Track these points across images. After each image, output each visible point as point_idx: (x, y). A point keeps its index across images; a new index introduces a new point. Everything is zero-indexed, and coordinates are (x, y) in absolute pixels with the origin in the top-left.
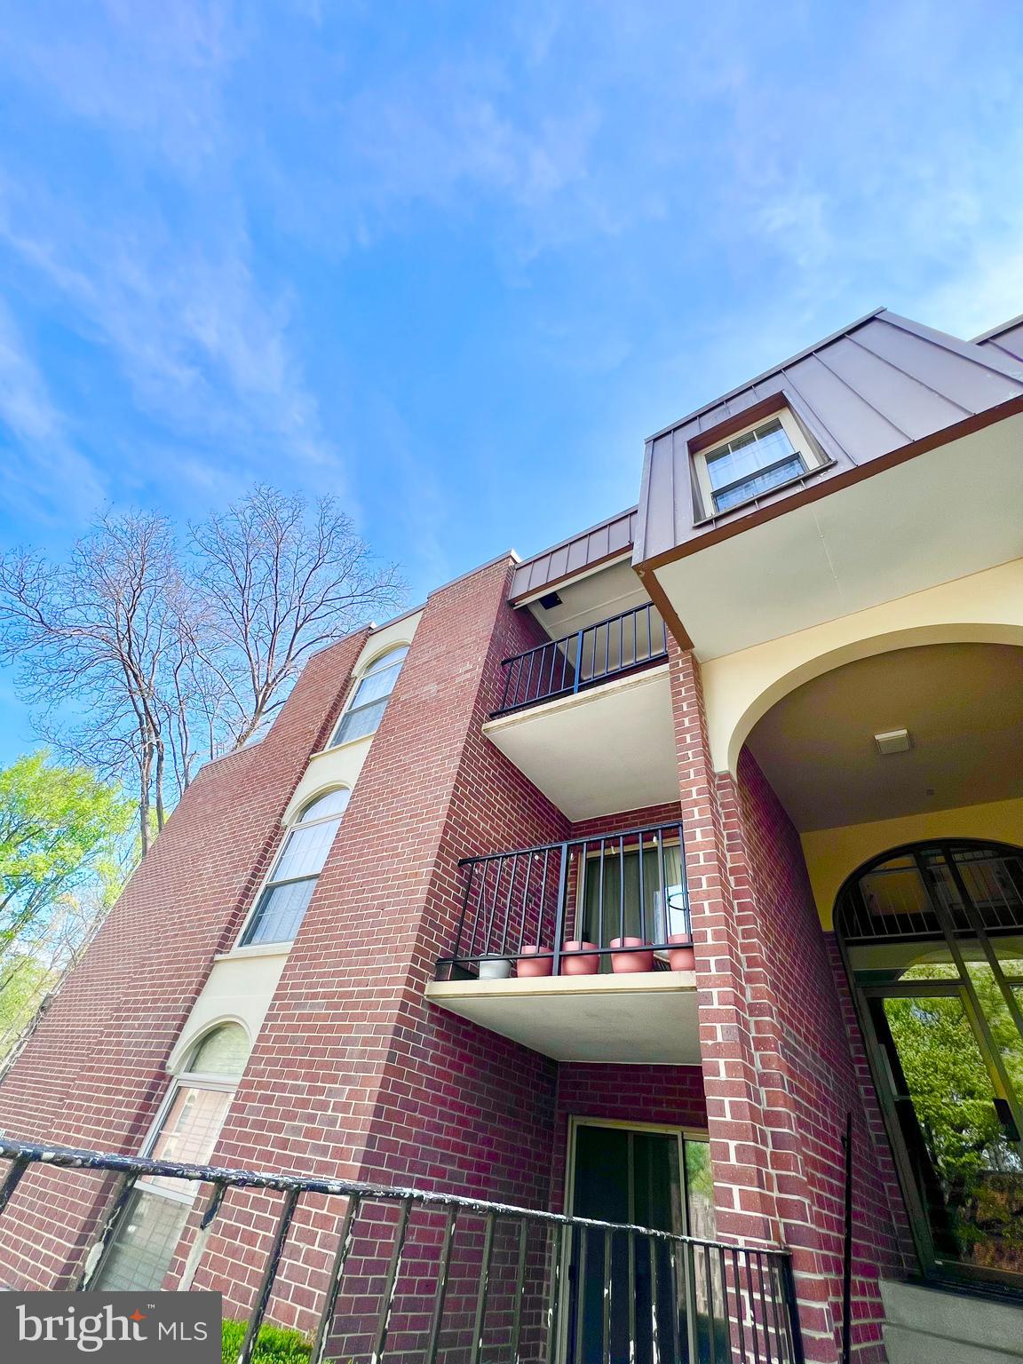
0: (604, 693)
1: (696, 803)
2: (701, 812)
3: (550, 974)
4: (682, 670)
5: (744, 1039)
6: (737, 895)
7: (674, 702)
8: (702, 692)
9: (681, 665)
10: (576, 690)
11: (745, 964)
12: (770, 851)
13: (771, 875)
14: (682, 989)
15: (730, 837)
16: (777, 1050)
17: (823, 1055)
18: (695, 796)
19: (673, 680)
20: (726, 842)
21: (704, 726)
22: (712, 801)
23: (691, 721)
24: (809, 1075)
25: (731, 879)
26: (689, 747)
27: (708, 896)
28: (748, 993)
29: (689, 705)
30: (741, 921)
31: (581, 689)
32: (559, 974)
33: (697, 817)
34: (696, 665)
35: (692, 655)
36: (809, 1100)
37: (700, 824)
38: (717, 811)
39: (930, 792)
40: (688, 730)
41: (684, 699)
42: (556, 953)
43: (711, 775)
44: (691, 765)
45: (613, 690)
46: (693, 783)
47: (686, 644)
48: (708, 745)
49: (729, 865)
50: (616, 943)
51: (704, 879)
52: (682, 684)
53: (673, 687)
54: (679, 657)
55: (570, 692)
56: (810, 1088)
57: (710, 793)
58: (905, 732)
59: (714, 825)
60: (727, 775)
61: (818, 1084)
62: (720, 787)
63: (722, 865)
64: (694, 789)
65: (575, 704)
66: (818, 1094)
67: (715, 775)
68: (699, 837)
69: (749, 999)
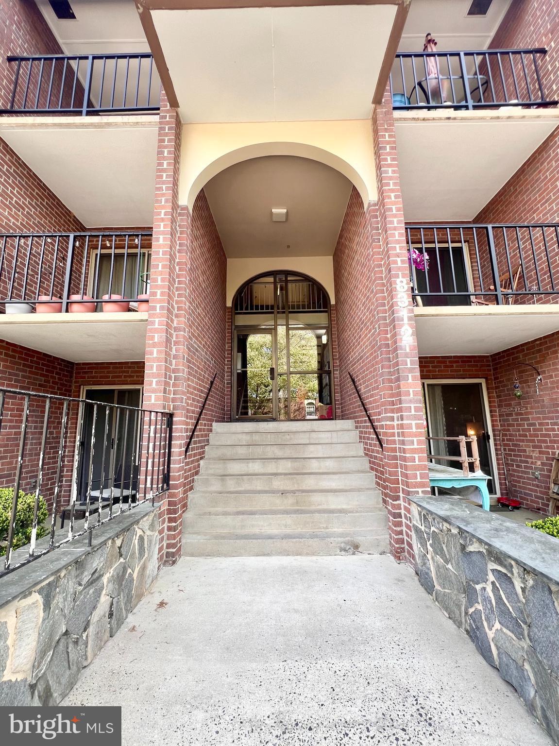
0: (108, 125)
1: (162, 220)
2: (165, 226)
3: (60, 311)
4: (168, 123)
5: (168, 341)
6: (178, 276)
7: (159, 147)
8: (180, 146)
9: (168, 119)
10: (84, 112)
11: (176, 310)
12: (206, 261)
13: (204, 273)
14: (142, 321)
15: (181, 245)
16: (184, 345)
17: (210, 353)
18: (162, 216)
19: (161, 129)
20: (178, 247)
21: (176, 171)
22: (173, 221)
23: (169, 164)
24: (202, 360)
25: (177, 268)
26: (163, 183)
27: (161, 273)
28: (175, 322)
29: (169, 153)
30: (178, 289)
31: (89, 113)
32: (67, 311)
33: (162, 229)
34: (179, 124)
35: (177, 113)
36: (199, 368)
37: (163, 233)
38: (176, 228)
39: (289, 247)
40: (164, 170)
41: (166, 147)
42: (65, 300)
43: (175, 206)
44: (163, 195)
45: (116, 125)
46: (163, 207)
47: (174, 103)
48: (177, 185)
49: (177, 260)
50: (106, 297)
51: (160, 265)
52: (166, 135)
53: (160, 135)
54: (168, 111)
55: (79, 113)
56: (200, 364)
57: (172, 215)
58: (285, 210)
59: (172, 235)
60: (186, 208)
61: (205, 363)
62: (180, 215)
63: (172, 258)
64: (163, 211)
65: (83, 126)
66: (204, 367)
67: (178, 206)
68: (161, 241)
69: (175, 325)
